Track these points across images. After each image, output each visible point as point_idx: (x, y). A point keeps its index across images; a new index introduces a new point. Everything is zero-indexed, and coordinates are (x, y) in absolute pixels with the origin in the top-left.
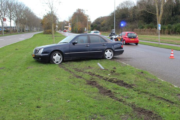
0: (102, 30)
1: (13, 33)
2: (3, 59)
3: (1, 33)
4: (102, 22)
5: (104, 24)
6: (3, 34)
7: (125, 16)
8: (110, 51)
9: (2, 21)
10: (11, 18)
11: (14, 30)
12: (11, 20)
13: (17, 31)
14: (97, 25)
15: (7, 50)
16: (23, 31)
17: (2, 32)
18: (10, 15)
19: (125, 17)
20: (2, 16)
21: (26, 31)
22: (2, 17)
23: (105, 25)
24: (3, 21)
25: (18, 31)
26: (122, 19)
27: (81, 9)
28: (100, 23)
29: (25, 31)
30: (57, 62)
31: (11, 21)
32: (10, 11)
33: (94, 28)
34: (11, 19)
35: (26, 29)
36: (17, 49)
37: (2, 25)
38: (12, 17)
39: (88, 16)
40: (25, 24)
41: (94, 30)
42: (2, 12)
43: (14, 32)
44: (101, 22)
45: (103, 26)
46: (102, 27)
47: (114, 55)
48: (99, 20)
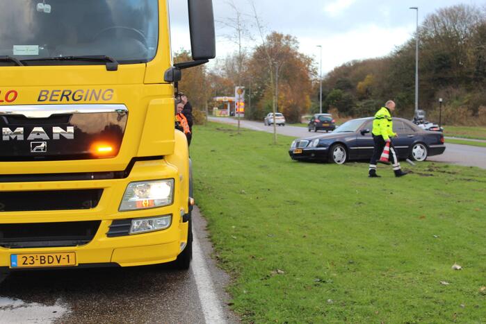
0: (360, 110)
4: (360, 84)
5: (367, 91)
7: (448, 61)
8: (421, 147)
14: (340, 94)
19: (450, 67)
23: (370, 94)
26: (437, 72)
27: (285, 35)
28: (353, 84)
30: (339, 161)
33: (328, 103)
39: (309, 61)
41: (329, 111)
44: (356, 82)
45: (365, 98)
46: (360, 99)
47: (428, 155)
48: (346, 75)
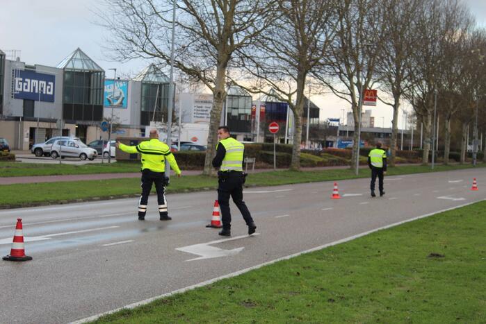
1: (401, 162)
2: (373, 308)
3: (345, 164)
6: (352, 169)
9: (357, 100)
10: (399, 86)
11: (406, 148)
12: (397, 101)
13: (420, 154)
15: (385, 254)
16: (451, 157)
17: (350, 156)
18: (397, 75)
20: (358, 77)
21: (469, 154)
22: (358, 84)
24: (361, 103)
25: (427, 154)
29: (463, 157)
31: (401, 101)
32: (398, 54)
34: (397, 94)
35: (469, 148)
36: (441, 252)
37: (356, 123)
38: (403, 84)
40: (463, 120)
42: (360, 60)
43: (404, 159)
